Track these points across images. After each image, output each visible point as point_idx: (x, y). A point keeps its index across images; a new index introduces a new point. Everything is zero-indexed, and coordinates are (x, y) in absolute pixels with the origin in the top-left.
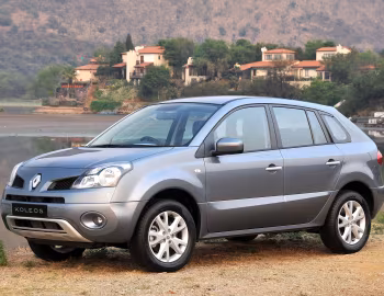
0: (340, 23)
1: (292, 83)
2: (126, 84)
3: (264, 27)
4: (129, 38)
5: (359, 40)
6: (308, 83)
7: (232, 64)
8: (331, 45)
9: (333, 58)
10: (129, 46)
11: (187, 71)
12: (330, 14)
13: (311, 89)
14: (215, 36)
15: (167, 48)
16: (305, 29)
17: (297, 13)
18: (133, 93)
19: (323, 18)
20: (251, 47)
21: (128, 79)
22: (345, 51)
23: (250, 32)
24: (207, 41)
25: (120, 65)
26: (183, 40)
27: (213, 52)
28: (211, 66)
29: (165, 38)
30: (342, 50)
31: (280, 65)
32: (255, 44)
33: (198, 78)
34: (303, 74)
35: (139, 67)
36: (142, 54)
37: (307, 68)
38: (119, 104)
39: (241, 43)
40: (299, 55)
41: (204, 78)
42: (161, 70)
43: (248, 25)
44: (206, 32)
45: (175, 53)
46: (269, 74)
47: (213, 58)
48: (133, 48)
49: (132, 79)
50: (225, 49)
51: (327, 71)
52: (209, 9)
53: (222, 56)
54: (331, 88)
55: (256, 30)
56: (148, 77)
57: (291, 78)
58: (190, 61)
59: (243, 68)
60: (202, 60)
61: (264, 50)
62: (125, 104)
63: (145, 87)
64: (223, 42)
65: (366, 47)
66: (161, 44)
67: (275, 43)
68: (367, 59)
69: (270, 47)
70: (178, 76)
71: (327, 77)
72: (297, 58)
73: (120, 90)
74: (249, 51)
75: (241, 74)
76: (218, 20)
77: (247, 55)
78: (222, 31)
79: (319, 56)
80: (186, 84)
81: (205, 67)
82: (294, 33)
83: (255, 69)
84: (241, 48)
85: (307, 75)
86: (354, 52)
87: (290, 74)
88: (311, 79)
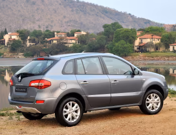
0: (82, 23)
1: (66, 45)
2: (5, 46)
3: (55, 25)
4: (6, 29)
5: (88, 29)
6: (72, 45)
7: (44, 38)
8: (79, 31)
9: (80, 36)
10: (6, 33)
11: (28, 41)
12: (78, 20)
13: (73, 47)
14: (37, 29)
15: (20, 33)
16: (69, 26)
17: (66, 20)
18: (8, 50)
19: (75, 22)
20: (51, 32)
21: (6, 45)
22: (85, 33)
23: (50, 27)
24: (35, 30)
25: (3, 40)
26: (25, 30)
27: (37, 34)
28: (37, 39)
29: (18, 30)
30: (83, 33)
31: (61, 39)
32: (52, 31)
33: (32, 44)
34: (70, 41)
35: (10, 40)
36: (11, 35)
37: (71, 40)
38: (3, 54)
39: (47, 31)
40: (68, 35)
41: (34, 44)
42: (18, 41)
43: (49, 24)
44: (34, 27)
45: (23, 35)
46: (58, 42)
47: (37, 36)
48: (7, 34)
49: (7, 45)
50: (41, 33)
51: (78, 40)
52: (34, 19)
53: (40, 36)
54: (80, 47)
55: (52, 26)
56: (13, 44)
57: (66, 43)
58: (29, 38)
59: (49, 40)
60: (33, 37)
61: (55, 33)
62: (5, 54)
63: (12, 48)
64: (40, 31)
65: (91, 32)
66: (18, 32)
67: (59, 31)
68: (92, 36)
69: (58, 32)
70: (24, 43)
71: (79, 42)
72: (67, 36)
73: (3, 49)
74: (50, 34)
75: (47, 42)
76: (38, 23)
77: (49, 35)
78: (39, 27)
79: (76, 35)
80: (28, 46)
81: (34, 40)
82: (66, 27)
83: (53, 40)
84: (47, 33)
85: (71, 42)
86: (88, 34)
87: (65, 42)
88: (73, 43)
